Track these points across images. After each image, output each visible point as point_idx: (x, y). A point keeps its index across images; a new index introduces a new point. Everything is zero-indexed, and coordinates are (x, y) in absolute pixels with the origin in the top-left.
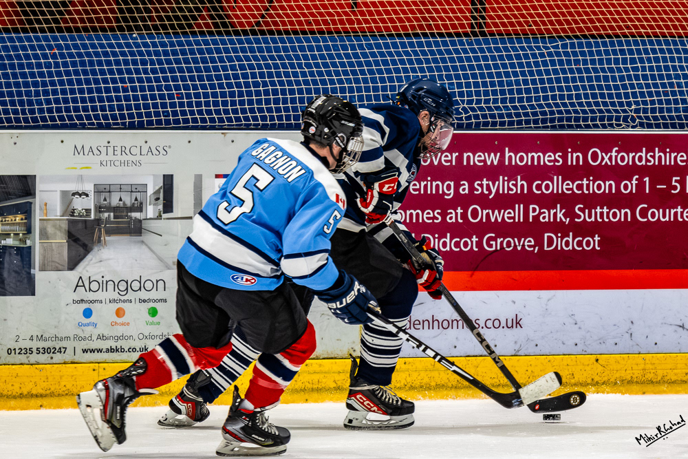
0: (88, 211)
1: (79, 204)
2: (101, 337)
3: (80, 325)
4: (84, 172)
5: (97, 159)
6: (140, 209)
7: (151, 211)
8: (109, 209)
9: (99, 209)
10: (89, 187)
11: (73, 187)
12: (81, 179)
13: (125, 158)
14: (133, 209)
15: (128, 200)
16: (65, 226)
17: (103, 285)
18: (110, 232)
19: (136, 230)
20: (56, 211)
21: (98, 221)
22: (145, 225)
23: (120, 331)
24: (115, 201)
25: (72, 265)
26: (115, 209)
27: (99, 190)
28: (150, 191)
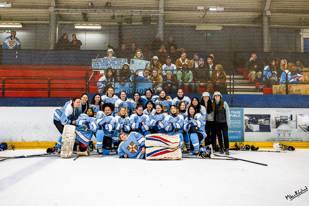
0: (279, 120)
1: (277, 119)
2: (281, 138)
3: (278, 136)
4: (278, 114)
5: (280, 112)
6: (287, 120)
7: (289, 120)
8: (282, 119)
9: (281, 119)
10: (279, 116)
11: (276, 116)
12: (278, 115)
13: (284, 112)
14: (286, 120)
15: (285, 118)
16: (275, 122)
17: (281, 131)
18: (282, 123)
19: (287, 123)
20: (274, 120)
21: (280, 121)
22: (288, 122)
23: (284, 137)
24: (283, 119)
25: (276, 128)
26: (283, 120)
27: (280, 117)
28: (289, 117)
